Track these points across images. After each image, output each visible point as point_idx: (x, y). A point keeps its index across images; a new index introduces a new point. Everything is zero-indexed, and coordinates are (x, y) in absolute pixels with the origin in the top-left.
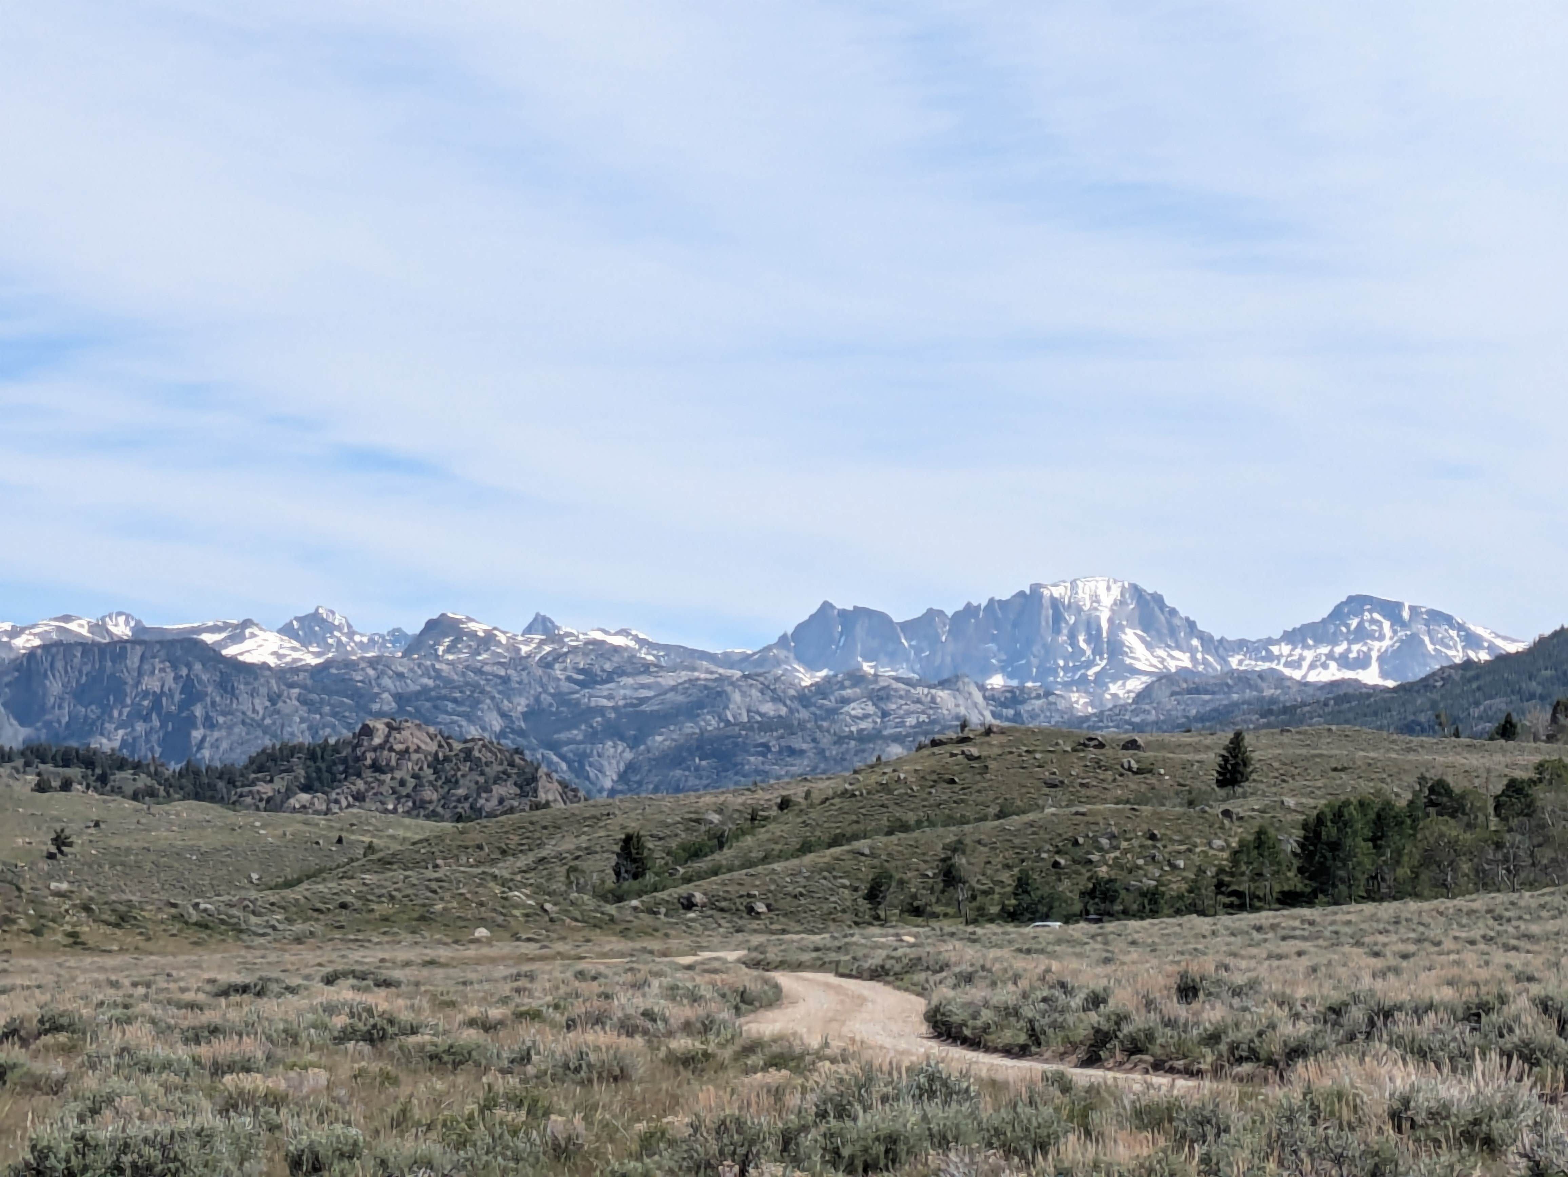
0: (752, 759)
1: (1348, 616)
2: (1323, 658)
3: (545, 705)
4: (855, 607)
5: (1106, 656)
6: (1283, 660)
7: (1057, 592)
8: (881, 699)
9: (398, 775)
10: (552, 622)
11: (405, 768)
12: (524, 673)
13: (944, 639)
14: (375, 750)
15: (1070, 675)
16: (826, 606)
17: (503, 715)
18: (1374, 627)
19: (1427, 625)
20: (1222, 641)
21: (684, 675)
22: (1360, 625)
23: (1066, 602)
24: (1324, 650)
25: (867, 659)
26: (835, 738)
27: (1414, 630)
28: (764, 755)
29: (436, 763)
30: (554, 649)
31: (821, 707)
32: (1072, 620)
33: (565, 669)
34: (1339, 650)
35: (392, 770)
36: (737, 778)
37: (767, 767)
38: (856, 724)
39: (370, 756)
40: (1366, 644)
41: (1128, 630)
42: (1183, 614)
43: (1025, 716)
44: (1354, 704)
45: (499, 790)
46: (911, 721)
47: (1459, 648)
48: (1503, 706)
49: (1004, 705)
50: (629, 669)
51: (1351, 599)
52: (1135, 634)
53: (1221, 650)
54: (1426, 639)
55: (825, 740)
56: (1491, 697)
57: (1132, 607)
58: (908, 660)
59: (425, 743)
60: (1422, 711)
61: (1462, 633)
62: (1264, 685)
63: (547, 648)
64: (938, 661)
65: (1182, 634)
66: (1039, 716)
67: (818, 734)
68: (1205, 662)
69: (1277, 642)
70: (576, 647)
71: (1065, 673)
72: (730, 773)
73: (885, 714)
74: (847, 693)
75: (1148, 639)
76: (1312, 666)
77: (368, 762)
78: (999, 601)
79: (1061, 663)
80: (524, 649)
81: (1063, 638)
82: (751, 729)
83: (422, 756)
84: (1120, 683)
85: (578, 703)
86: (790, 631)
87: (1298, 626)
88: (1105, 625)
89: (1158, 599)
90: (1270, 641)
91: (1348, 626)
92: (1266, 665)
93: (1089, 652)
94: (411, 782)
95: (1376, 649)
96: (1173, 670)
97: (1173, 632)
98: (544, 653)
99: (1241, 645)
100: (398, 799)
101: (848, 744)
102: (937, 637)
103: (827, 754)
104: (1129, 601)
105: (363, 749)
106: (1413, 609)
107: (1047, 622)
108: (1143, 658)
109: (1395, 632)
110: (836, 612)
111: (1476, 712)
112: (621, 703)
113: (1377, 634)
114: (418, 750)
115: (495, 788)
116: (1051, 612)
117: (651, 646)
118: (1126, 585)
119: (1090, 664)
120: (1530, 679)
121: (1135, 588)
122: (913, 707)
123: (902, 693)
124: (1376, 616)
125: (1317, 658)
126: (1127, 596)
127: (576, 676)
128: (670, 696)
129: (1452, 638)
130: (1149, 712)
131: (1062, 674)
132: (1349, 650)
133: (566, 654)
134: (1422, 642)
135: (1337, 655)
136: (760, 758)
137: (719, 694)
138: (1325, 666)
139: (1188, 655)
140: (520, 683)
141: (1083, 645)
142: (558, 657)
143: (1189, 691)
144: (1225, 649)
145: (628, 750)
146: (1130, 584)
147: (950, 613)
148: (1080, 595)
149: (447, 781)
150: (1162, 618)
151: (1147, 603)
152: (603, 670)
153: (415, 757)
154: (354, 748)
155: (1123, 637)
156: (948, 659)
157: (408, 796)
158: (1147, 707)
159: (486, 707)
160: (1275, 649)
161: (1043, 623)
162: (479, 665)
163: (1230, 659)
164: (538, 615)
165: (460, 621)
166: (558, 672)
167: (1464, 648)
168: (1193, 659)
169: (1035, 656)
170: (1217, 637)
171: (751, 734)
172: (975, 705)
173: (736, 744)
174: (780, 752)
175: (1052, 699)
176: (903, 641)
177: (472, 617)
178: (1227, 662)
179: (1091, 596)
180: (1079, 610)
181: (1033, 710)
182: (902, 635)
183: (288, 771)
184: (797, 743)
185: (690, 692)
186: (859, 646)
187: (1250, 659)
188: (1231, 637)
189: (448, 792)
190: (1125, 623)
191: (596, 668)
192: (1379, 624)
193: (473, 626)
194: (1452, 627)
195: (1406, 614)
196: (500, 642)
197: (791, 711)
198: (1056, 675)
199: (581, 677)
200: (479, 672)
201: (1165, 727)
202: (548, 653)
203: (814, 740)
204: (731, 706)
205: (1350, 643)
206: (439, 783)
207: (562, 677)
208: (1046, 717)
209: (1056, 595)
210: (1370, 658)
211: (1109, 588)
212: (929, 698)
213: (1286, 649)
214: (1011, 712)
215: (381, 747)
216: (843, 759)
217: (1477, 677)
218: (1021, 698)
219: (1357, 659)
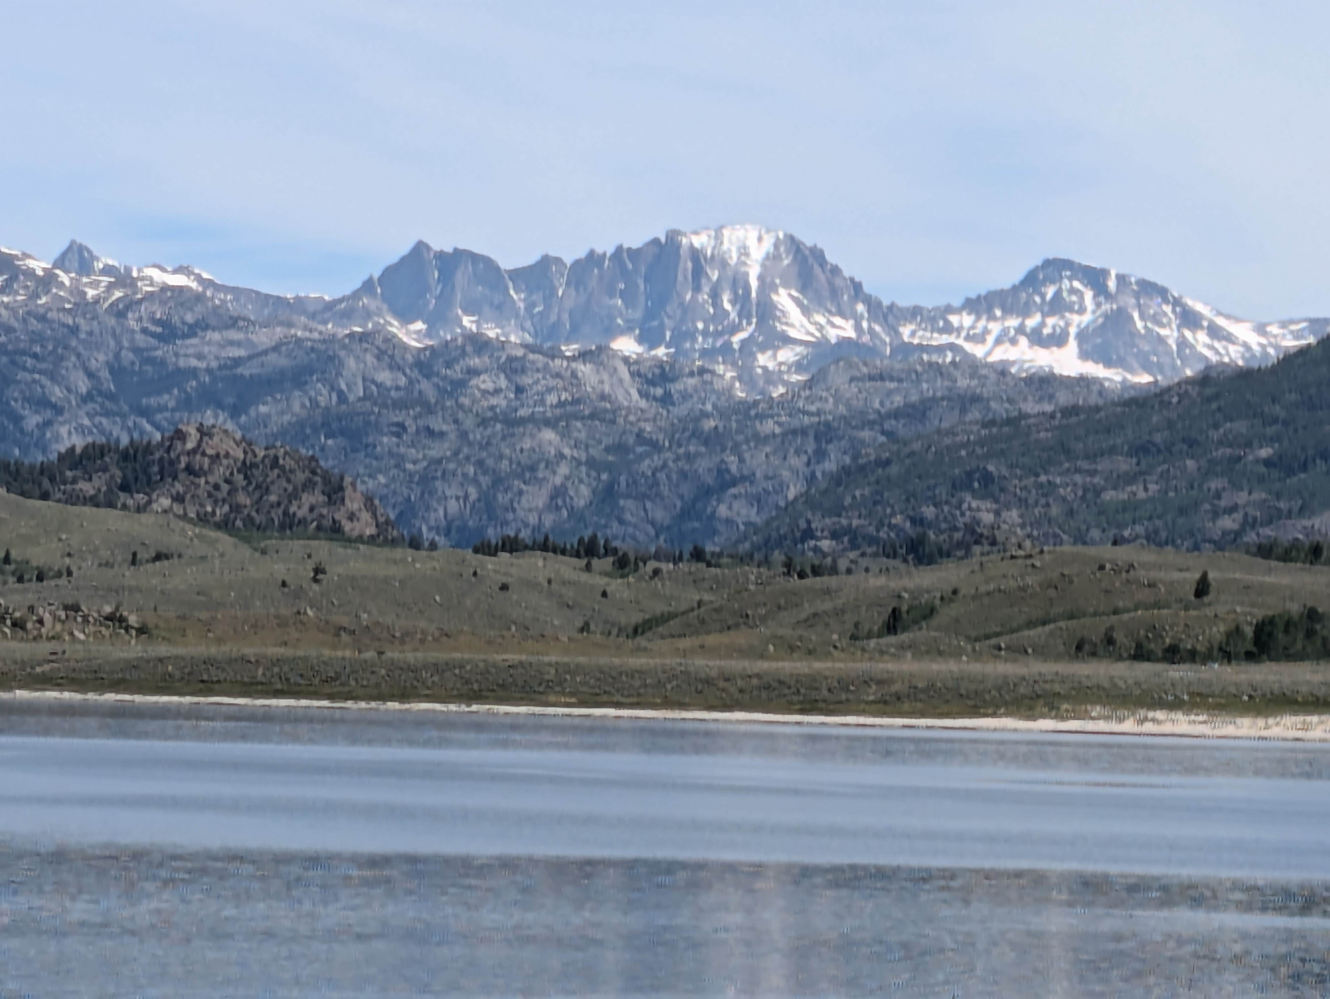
0: (385, 440)
1: (1044, 283)
2: (1012, 332)
3: (125, 363)
4: (456, 250)
5: (754, 320)
6: (963, 334)
7: (699, 241)
8: (515, 371)
9: (211, 479)
10: (89, 252)
11: (217, 473)
12: (95, 323)
13: (560, 293)
14: (188, 454)
15: (710, 340)
16: (420, 248)
17: (90, 375)
18: (1074, 298)
19: (1138, 298)
20: (891, 307)
21: (279, 331)
22: (1058, 294)
23: (709, 253)
24: (1013, 322)
25: (467, 312)
26: (479, 420)
27: (1122, 304)
28: (398, 435)
29: (246, 468)
30: (126, 296)
31: (444, 378)
32: (715, 276)
33: (140, 319)
34: (1031, 322)
35: (205, 474)
36: (367, 461)
37: (402, 450)
38: (486, 399)
39: (184, 460)
40: (1063, 317)
41: (782, 291)
42: (847, 273)
43: (676, 396)
44: (1082, 417)
45: (308, 499)
46: (552, 399)
47: (1174, 326)
48: (1244, 431)
49: (652, 383)
50: (213, 322)
51: (1048, 263)
52: (790, 296)
53: (890, 319)
54: (1136, 315)
55: (469, 422)
56: (1231, 420)
57: (786, 262)
58: (517, 316)
59: (232, 448)
60: (1158, 431)
61: (1178, 309)
62: (957, 374)
63: (118, 294)
64: (553, 318)
65: (846, 297)
66: (691, 396)
67: (461, 415)
68: (871, 331)
69: (958, 311)
70: (152, 294)
71: (704, 339)
72: (362, 455)
73: (519, 390)
74: (475, 362)
75: (805, 302)
76: (998, 341)
77: (183, 465)
78: (629, 250)
79: (700, 326)
80: (91, 293)
81: (704, 296)
82: (384, 405)
83: (232, 462)
84: (770, 353)
85: (163, 363)
86: (376, 276)
87: (983, 293)
88: (754, 284)
89: (818, 255)
90: (949, 309)
91: (1043, 296)
92: (945, 339)
93: (733, 315)
94: (225, 487)
95: (1075, 324)
96: (833, 341)
97: (835, 293)
98: (114, 298)
99: (914, 313)
100: (216, 502)
101: (494, 426)
102: (554, 290)
103: (471, 437)
104: (784, 256)
105: (177, 452)
106: (1121, 279)
107: (685, 277)
108: (797, 324)
109: (1098, 305)
110: (432, 255)
111: (1215, 435)
112: (214, 364)
113: (1076, 307)
114: (227, 455)
115: (305, 496)
116: (690, 265)
117: (218, 288)
118: (781, 235)
119: (735, 329)
120: (1273, 401)
121: (791, 240)
122: (552, 382)
123: (540, 365)
124: (1076, 284)
125: (1005, 331)
126: (782, 249)
127: (153, 328)
128: (272, 358)
129: (1165, 314)
130: (826, 400)
131: (700, 339)
132: (1043, 324)
133: (140, 301)
134: (1131, 318)
135: (1028, 330)
136: (394, 439)
137: (331, 359)
138: (1013, 342)
139: (851, 322)
140: (91, 333)
141: (727, 306)
142: (129, 305)
143: (871, 378)
144: (896, 317)
145: (229, 420)
146: (785, 235)
147: (568, 260)
148: (725, 246)
149: (258, 487)
150: (822, 278)
151: (805, 259)
152: (184, 323)
153: (225, 462)
154: (168, 450)
155: (775, 297)
156: (565, 316)
157: (224, 501)
158: (824, 394)
159: (70, 365)
160: (954, 319)
161: (680, 278)
162: (42, 311)
163: (901, 329)
164: (73, 243)
165: (16, 257)
166: (132, 323)
167: (1179, 328)
168: (858, 327)
169: (669, 317)
170: (886, 302)
171: (384, 411)
172: (621, 381)
173: (367, 423)
174: (418, 432)
175: (707, 377)
176: (512, 292)
177: (28, 252)
178: (898, 334)
179: (739, 249)
180: (724, 264)
181: (685, 389)
182: (511, 285)
183: (105, 469)
184: (437, 424)
185: (294, 354)
186: (459, 296)
187: (925, 330)
188: (904, 302)
189: (261, 498)
190: (778, 281)
191: (176, 319)
192: (1081, 295)
193: (32, 263)
194: (1166, 301)
195: (1112, 284)
196: (62, 283)
197: (411, 382)
198: (694, 340)
199: (159, 330)
200: (42, 318)
201: (854, 423)
202: (119, 299)
203: (456, 421)
204: (344, 373)
205: (1044, 315)
206: (251, 488)
207: (137, 329)
208: (700, 398)
209: (697, 244)
210: (1068, 334)
211: (760, 239)
212: (569, 373)
213: (967, 320)
214: (659, 391)
215: (194, 451)
216: (488, 443)
217: (1217, 396)
218: (670, 375)
219: (1052, 336)
